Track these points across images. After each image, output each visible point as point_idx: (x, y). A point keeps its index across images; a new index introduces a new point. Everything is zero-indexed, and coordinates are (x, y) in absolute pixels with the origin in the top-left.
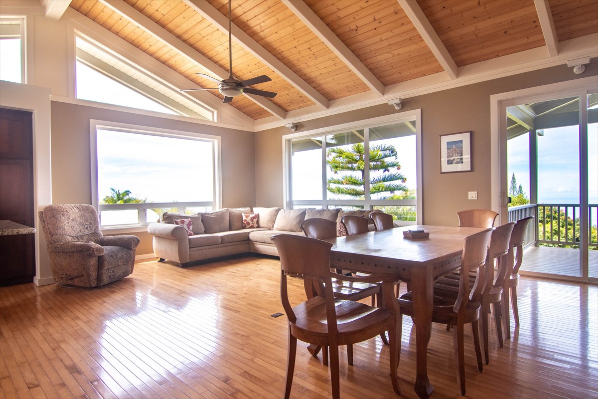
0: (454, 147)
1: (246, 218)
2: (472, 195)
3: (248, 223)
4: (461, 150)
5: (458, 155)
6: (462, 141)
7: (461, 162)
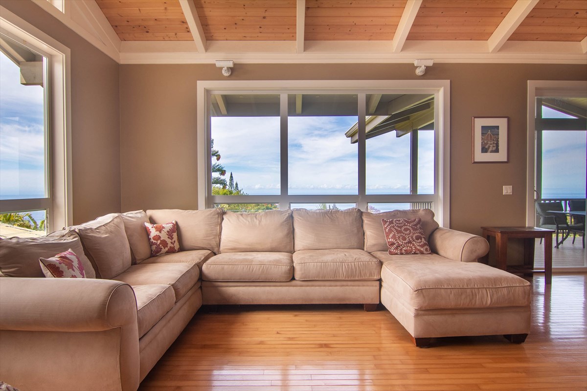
0: (489, 133)
1: (158, 233)
2: (507, 190)
3: (164, 243)
4: (497, 137)
5: (494, 143)
6: (498, 126)
7: (497, 151)
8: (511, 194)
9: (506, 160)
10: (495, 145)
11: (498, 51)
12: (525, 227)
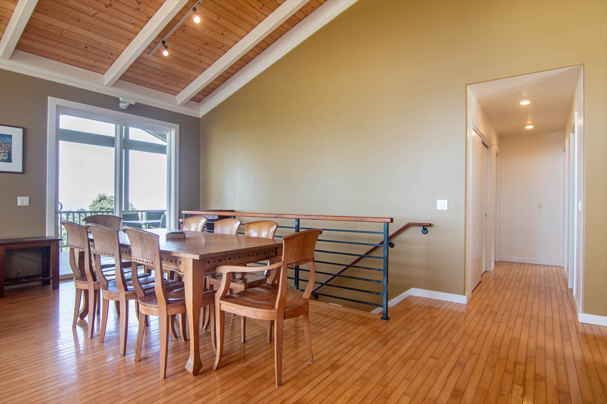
2: (22, 201)
4: (9, 146)
5: (5, 152)
6: (11, 136)
7: (9, 160)
8: (28, 205)
9: (21, 171)
10: (6, 154)
11: (10, 59)
12: (45, 237)
